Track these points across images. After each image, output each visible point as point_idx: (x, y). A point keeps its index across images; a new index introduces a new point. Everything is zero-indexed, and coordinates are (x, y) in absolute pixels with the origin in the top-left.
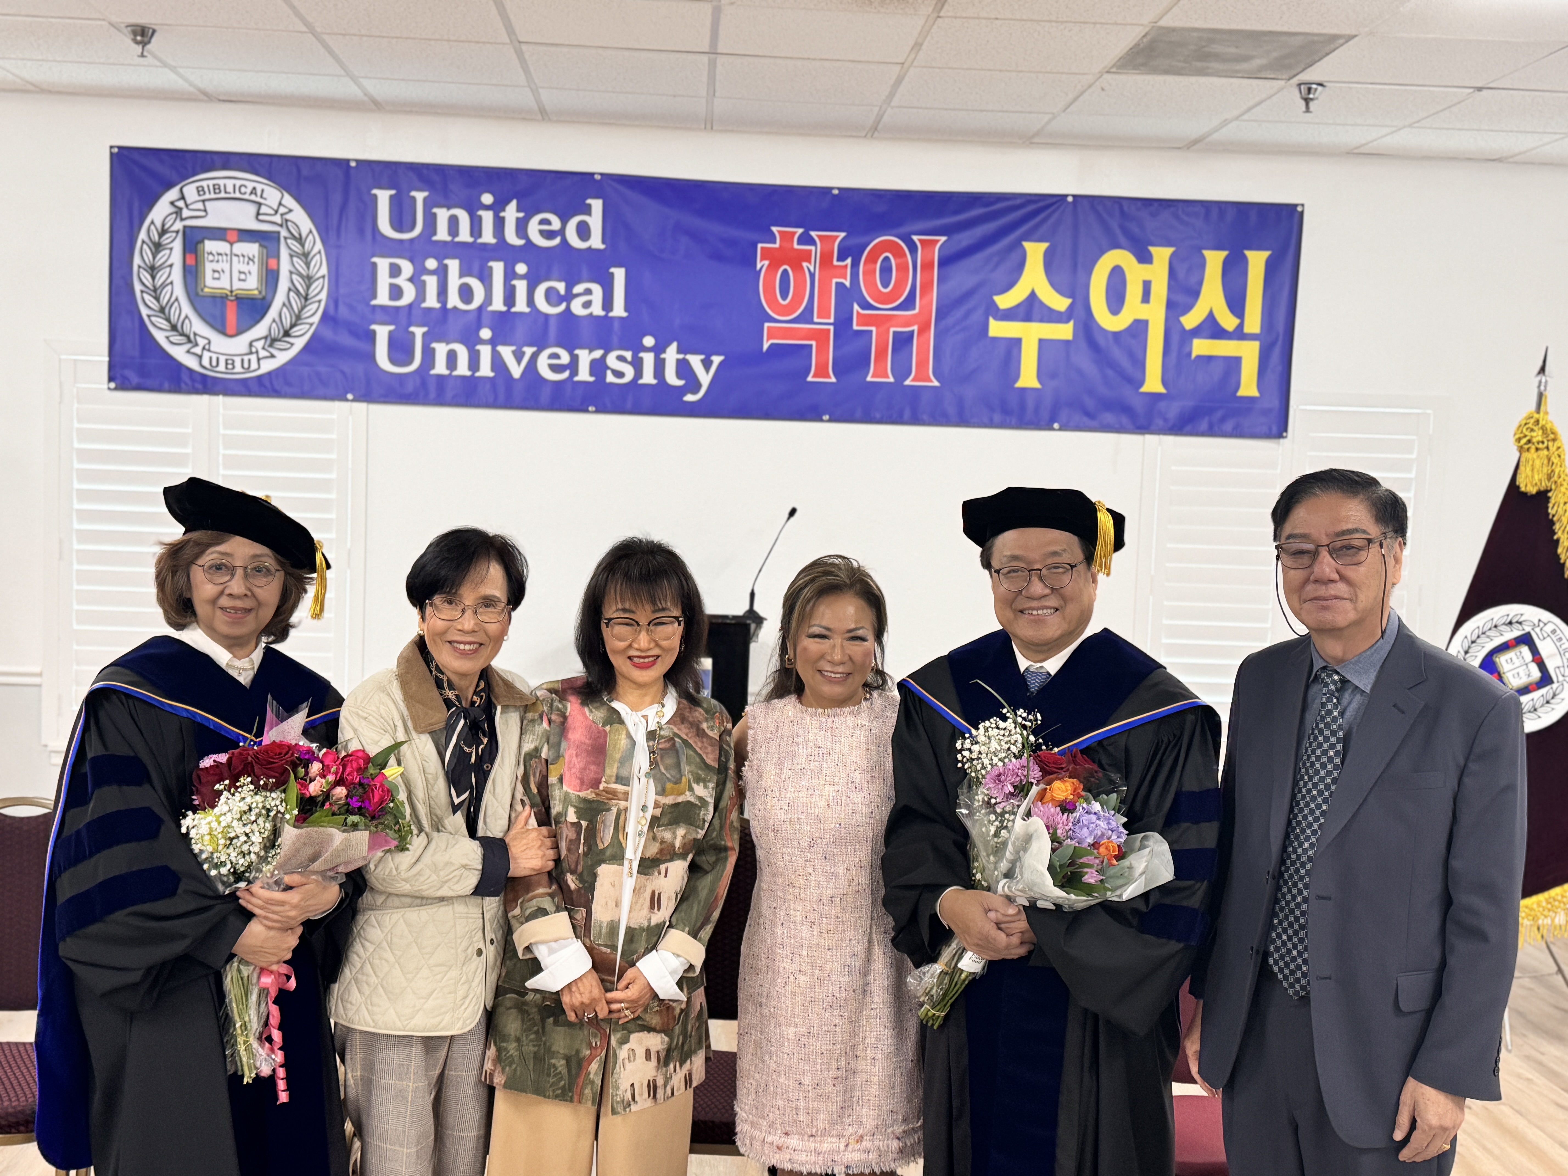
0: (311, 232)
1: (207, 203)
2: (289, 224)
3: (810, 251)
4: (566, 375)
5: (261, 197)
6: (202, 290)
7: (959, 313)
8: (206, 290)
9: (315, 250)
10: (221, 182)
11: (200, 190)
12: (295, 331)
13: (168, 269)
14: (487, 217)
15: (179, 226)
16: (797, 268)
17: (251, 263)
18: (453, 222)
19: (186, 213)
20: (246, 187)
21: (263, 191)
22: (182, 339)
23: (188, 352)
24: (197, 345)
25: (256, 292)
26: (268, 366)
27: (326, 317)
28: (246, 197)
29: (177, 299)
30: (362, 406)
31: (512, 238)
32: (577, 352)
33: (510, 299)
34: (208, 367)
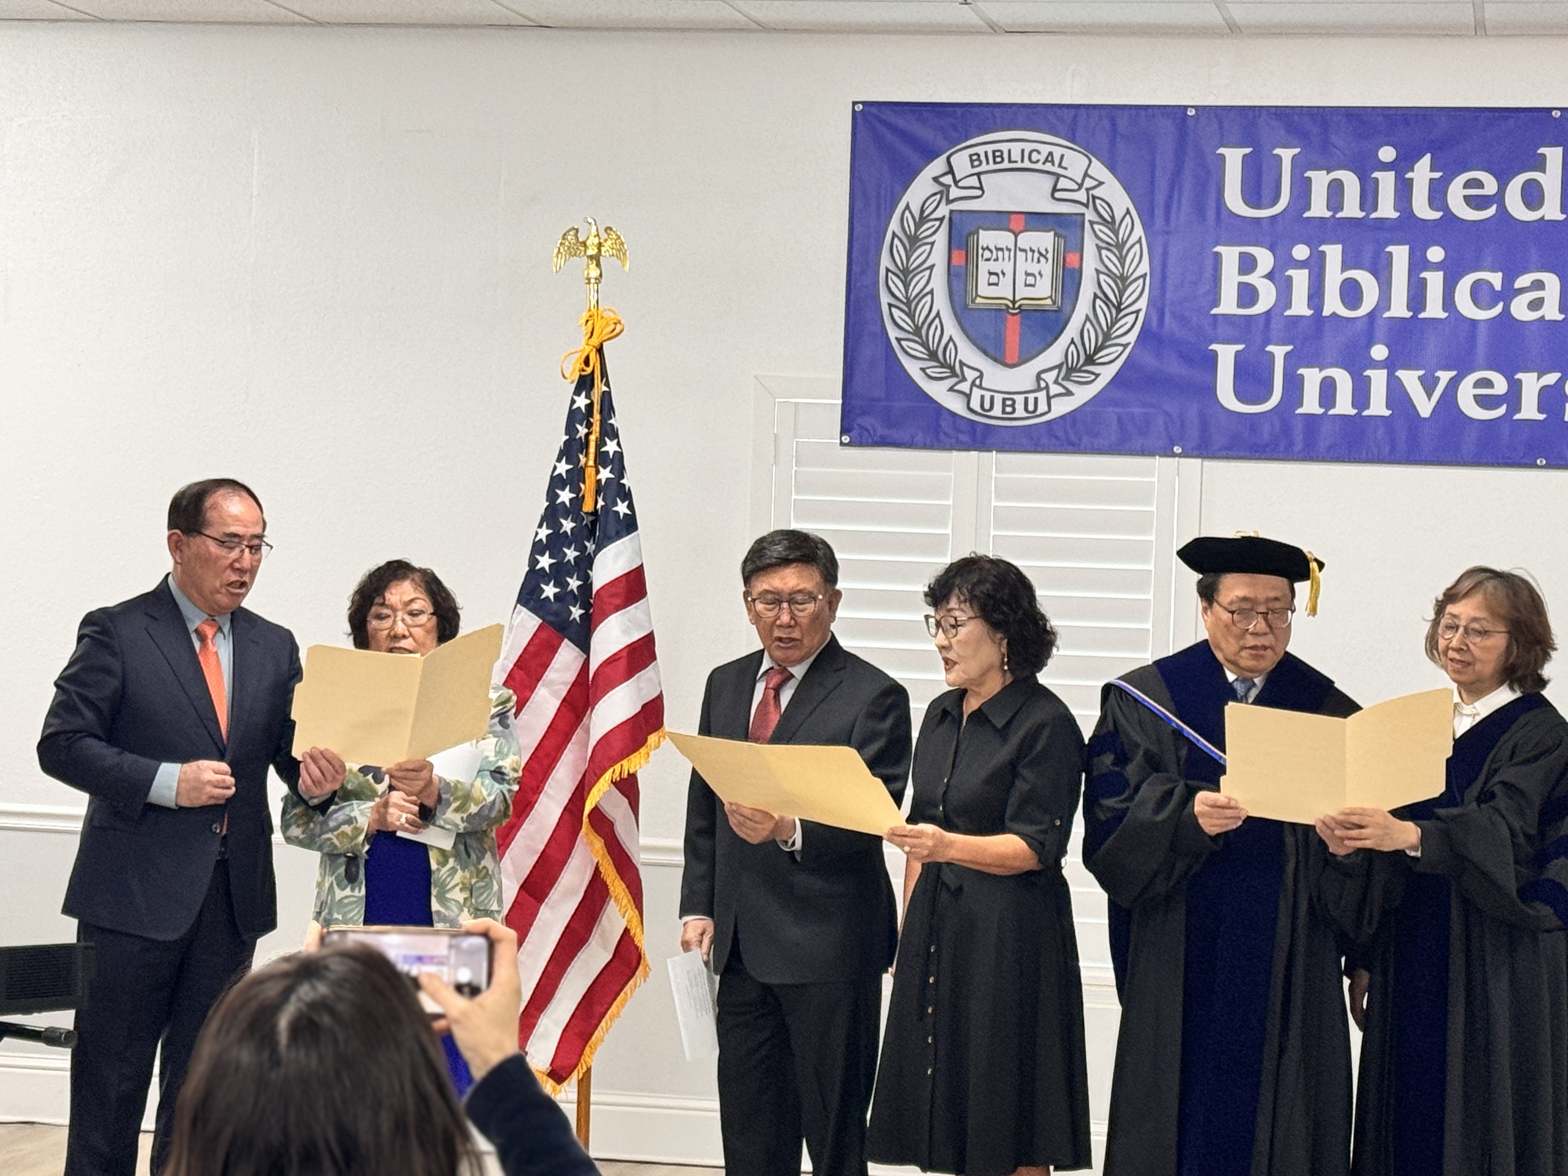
0: (1128, 212)
1: (983, 177)
2: (1098, 202)
4: (1502, 410)
5: (1060, 165)
6: (973, 301)
8: (979, 300)
9: (1134, 238)
10: (1004, 147)
11: (974, 160)
13: (927, 273)
14: (1386, 181)
15: (944, 211)
17: (1042, 259)
18: (1336, 190)
19: (954, 193)
20: (1039, 153)
21: (1062, 156)
22: (946, 372)
23: (951, 389)
24: (964, 379)
25: (1049, 302)
26: (1062, 407)
27: (1145, 335)
28: (1039, 166)
29: (938, 315)
30: (1194, 463)
31: (1422, 209)
32: (1519, 376)
33: (1417, 299)
34: (979, 410)
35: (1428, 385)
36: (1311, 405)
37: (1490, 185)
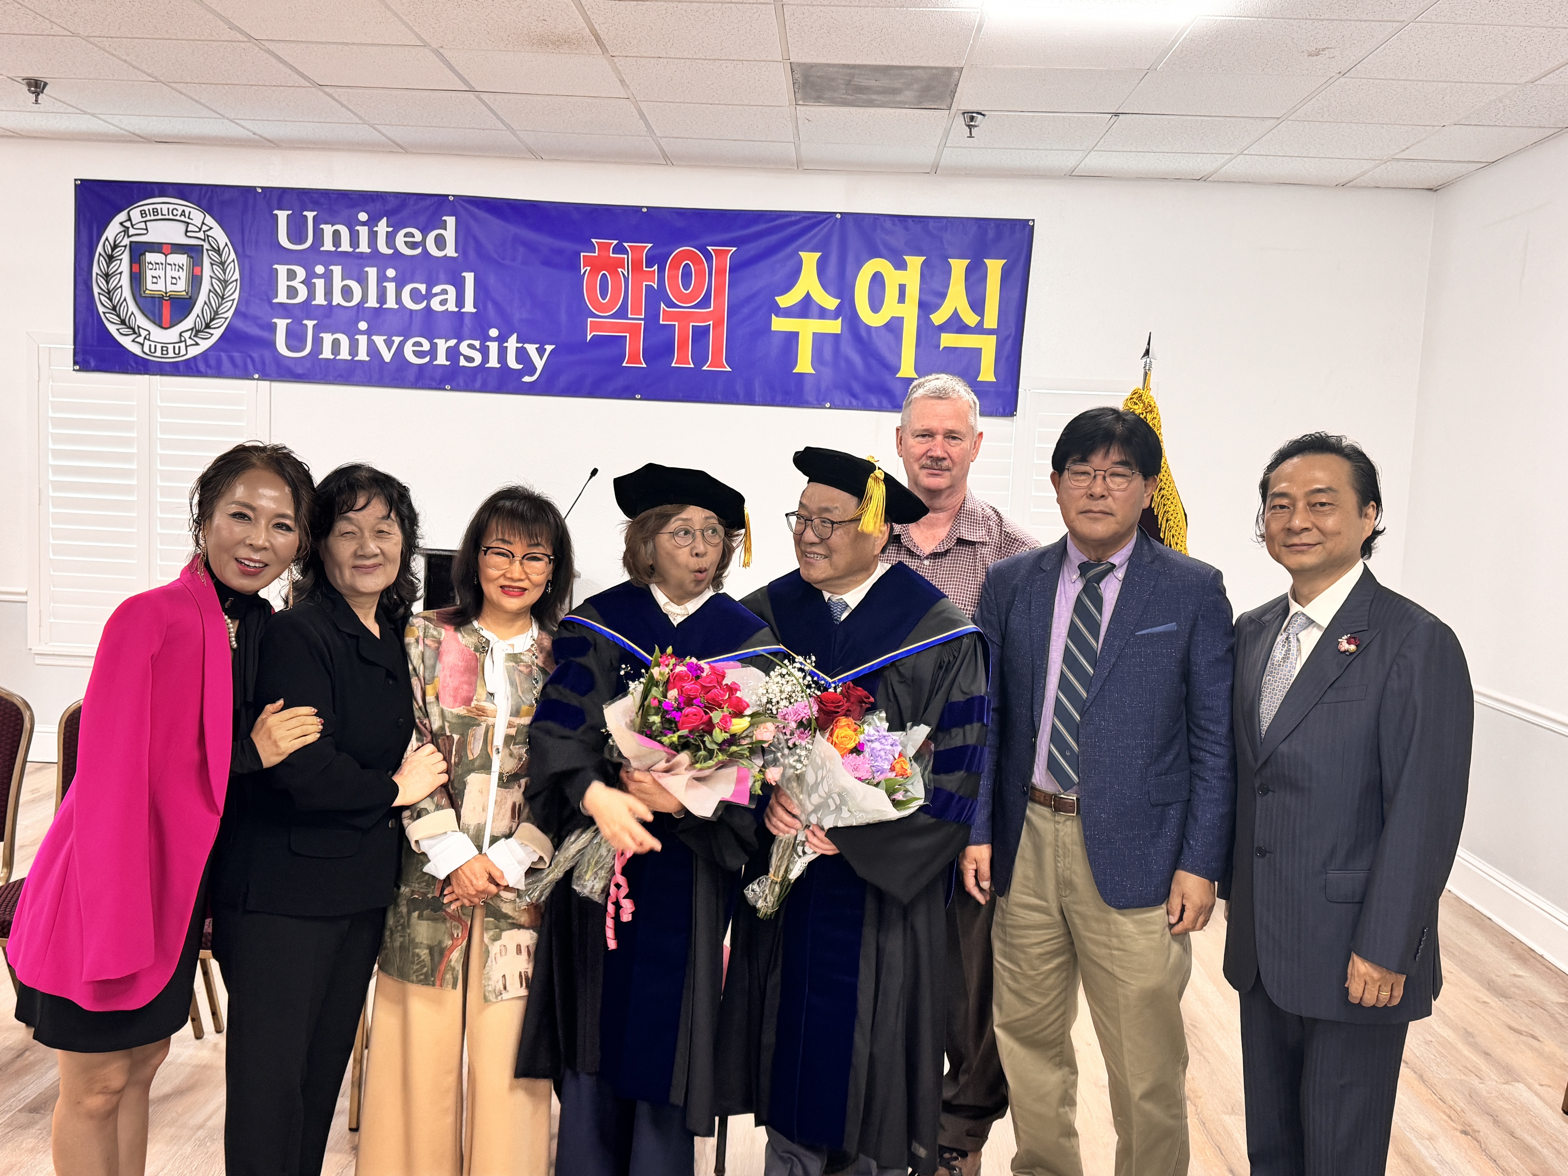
0: (226, 244)
1: (147, 223)
2: (210, 238)
3: (624, 258)
4: (427, 359)
5: (189, 218)
6: (144, 292)
7: (746, 310)
8: (147, 292)
9: (230, 260)
10: (158, 207)
11: (143, 213)
12: (215, 323)
13: (119, 276)
14: (363, 231)
15: (126, 241)
16: (614, 272)
17: (180, 269)
18: (337, 236)
19: (132, 231)
20: (177, 210)
21: (190, 212)
22: (130, 331)
23: (133, 341)
24: (140, 335)
25: (184, 293)
26: (194, 352)
27: (238, 313)
28: (178, 218)
29: (125, 300)
30: (265, 384)
31: (383, 248)
32: (436, 341)
33: (382, 297)
34: (149, 353)
35: (389, 344)
36: (327, 353)
37: (418, 237)
